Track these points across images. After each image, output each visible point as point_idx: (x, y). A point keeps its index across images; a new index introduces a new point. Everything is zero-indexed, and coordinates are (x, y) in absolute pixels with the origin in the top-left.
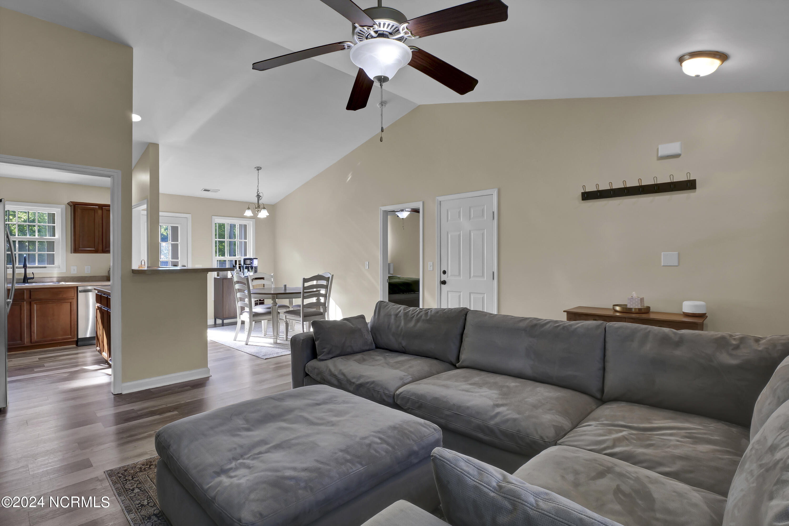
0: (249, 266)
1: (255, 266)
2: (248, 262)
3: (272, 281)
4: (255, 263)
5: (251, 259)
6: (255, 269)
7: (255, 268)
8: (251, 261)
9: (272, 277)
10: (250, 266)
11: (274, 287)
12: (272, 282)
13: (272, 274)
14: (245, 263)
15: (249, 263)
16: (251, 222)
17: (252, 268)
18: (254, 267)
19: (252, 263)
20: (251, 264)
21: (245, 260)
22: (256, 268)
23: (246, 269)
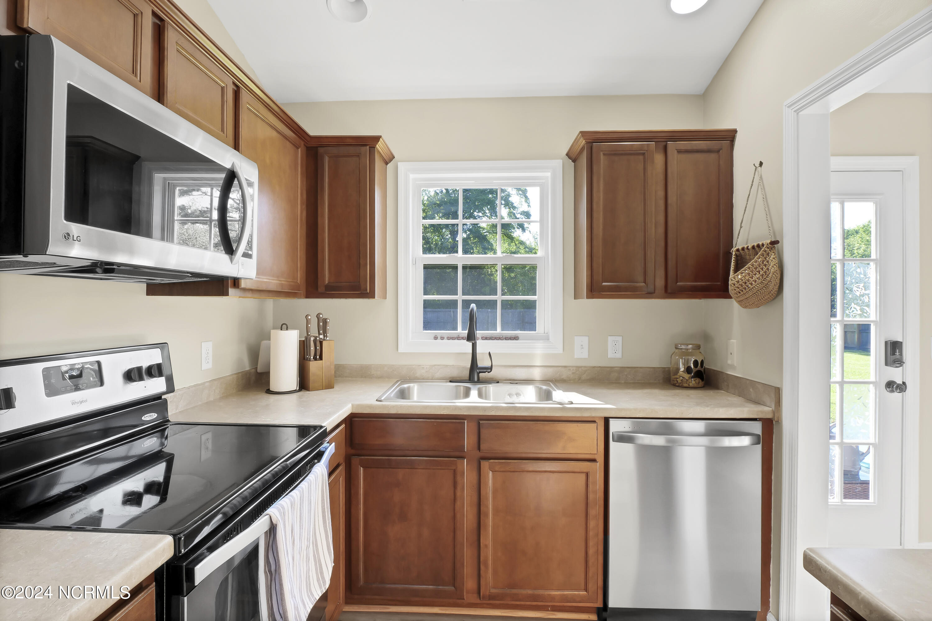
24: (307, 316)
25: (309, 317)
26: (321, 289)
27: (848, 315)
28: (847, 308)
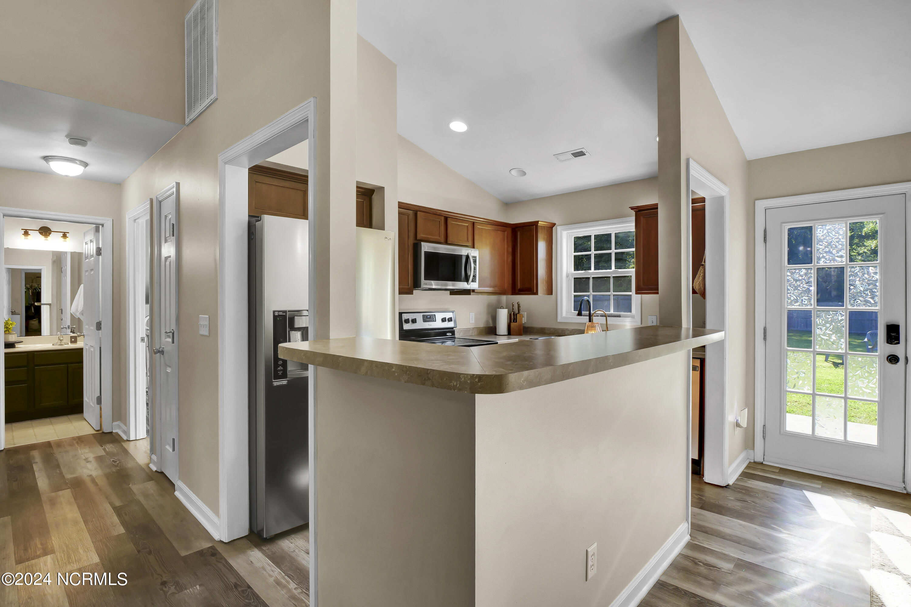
24: (512, 304)
25: (513, 304)
26: (517, 291)
27: (853, 304)
28: (851, 299)
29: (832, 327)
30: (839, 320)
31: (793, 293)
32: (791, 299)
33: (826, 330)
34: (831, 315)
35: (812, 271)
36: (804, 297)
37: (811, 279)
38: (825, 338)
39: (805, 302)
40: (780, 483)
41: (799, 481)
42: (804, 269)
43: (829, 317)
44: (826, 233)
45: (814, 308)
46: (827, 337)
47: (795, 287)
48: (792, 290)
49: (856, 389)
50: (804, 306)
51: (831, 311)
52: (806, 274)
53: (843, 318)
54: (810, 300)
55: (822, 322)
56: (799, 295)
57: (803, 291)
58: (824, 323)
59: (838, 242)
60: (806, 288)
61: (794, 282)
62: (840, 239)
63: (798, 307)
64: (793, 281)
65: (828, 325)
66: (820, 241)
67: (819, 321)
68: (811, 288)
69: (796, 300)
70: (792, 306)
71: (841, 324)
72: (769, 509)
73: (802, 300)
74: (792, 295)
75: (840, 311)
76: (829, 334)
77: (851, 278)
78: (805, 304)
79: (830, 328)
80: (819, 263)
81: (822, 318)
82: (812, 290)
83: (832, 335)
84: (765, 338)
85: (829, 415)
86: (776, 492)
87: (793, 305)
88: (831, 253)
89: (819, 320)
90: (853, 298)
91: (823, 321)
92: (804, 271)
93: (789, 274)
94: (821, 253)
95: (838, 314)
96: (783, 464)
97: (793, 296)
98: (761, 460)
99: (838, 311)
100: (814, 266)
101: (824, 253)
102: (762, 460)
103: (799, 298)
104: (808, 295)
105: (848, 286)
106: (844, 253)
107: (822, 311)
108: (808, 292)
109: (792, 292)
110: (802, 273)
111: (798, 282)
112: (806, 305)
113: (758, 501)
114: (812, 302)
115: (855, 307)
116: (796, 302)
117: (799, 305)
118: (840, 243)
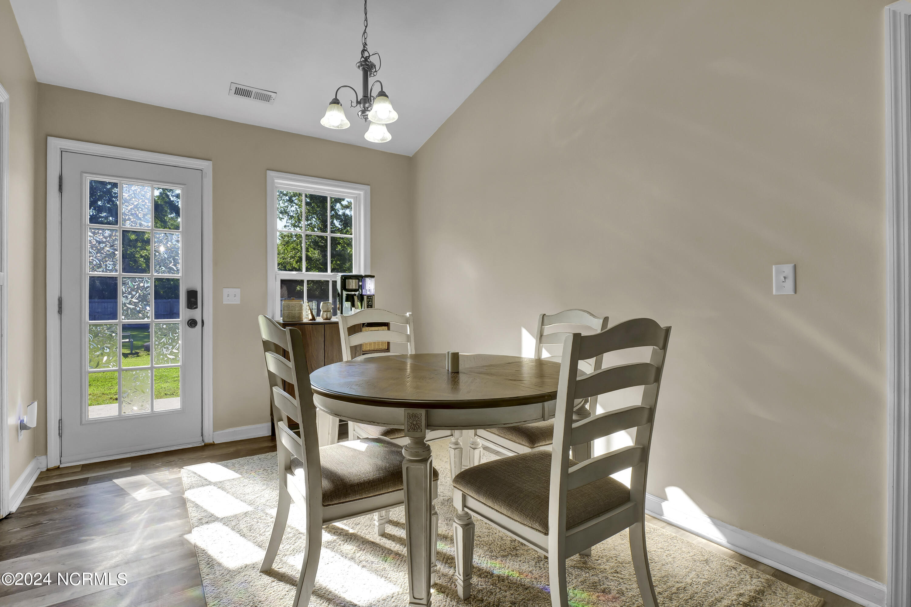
0: (355, 295)
1: (368, 293)
2: (352, 284)
3: (409, 333)
4: (370, 287)
5: (360, 279)
6: (368, 302)
7: (368, 298)
8: (360, 284)
9: (407, 321)
10: (357, 293)
11: (414, 353)
12: (408, 337)
13: (408, 314)
14: (344, 287)
15: (354, 288)
16: (362, 193)
17: (361, 298)
18: (365, 297)
19: (361, 287)
20: (360, 290)
21: (344, 279)
22: (370, 298)
23: (347, 301)
27: (158, 271)
28: (156, 266)
29: (138, 294)
30: (145, 287)
31: (96, 257)
32: (93, 263)
33: (132, 298)
34: (137, 282)
35: (118, 234)
36: (108, 262)
37: (116, 242)
38: (132, 307)
39: (109, 267)
40: (84, 482)
41: (107, 471)
42: (108, 230)
43: (135, 284)
44: (132, 194)
45: (120, 274)
46: (133, 305)
47: (98, 250)
48: (94, 253)
49: (161, 357)
50: (108, 272)
51: (137, 278)
52: (110, 236)
53: (149, 285)
54: (115, 265)
55: (128, 290)
56: (103, 259)
57: (107, 254)
58: (130, 291)
59: (144, 205)
60: (110, 251)
61: (97, 244)
62: (146, 203)
63: (101, 273)
64: (95, 243)
65: (134, 293)
66: (126, 201)
67: (125, 289)
68: (116, 253)
69: (98, 264)
70: (94, 272)
71: (146, 291)
72: (74, 519)
73: (106, 265)
74: (95, 259)
75: (146, 278)
76: (135, 302)
77: (157, 244)
78: (109, 270)
79: (136, 296)
80: (125, 225)
81: (128, 286)
82: (117, 254)
83: (138, 303)
84: (60, 311)
85: (136, 389)
86: (81, 494)
87: (95, 270)
88: (137, 216)
89: (125, 287)
90: (159, 264)
91: (129, 288)
92: (107, 233)
93: (90, 234)
94: (127, 215)
95: (144, 281)
96: (86, 460)
97: (95, 261)
98: (57, 464)
99: (144, 278)
100: (120, 227)
101: (130, 214)
102: (59, 464)
103: (102, 263)
104: (113, 259)
105: (154, 252)
106: (150, 218)
107: (128, 278)
108: (113, 256)
109: (94, 256)
110: (106, 235)
111: (101, 245)
112: (111, 271)
113: (56, 516)
114: (118, 267)
115: (160, 274)
116: (99, 268)
117: (103, 271)
118: (146, 207)
